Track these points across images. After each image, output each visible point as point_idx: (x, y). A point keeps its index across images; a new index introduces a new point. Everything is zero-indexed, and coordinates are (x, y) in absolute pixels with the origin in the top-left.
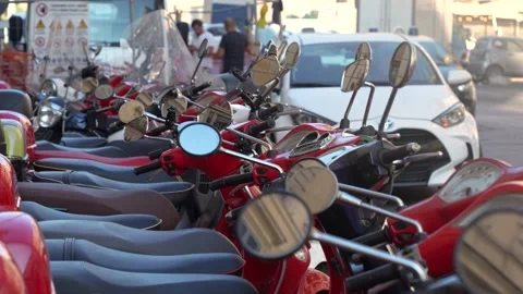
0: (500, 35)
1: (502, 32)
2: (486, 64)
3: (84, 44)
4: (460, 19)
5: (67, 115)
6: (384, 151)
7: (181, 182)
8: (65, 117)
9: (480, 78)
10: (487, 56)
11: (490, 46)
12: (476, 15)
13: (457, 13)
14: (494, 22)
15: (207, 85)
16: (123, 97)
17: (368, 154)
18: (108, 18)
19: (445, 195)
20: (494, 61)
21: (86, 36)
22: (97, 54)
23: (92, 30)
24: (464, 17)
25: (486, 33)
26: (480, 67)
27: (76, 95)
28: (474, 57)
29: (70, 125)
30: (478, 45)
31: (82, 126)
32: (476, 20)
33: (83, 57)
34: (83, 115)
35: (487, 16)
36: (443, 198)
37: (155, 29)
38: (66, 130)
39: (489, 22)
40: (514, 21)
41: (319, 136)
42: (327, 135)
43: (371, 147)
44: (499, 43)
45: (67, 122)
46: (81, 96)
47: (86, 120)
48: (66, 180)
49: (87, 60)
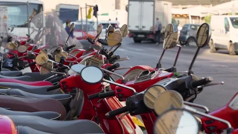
0: (194, 23)
1: (194, 22)
2: (187, 37)
3: (6, 26)
4: (174, 16)
5: (3, 60)
6: (193, 81)
7: (64, 94)
8: (2, 61)
9: (185, 43)
10: (188, 33)
11: (189, 28)
12: (181, 14)
13: (173, 13)
14: (190, 17)
15: (74, 46)
16: (30, 51)
17: (185, 83)
18: (16, 14)
19: (232, 105)
20: (191, 35)
21: (6, 23)
22: (12, 31)
23: (9, 19)
24: (176, 15)
25: (186, 22)
26: (185, 38)
27: (4, 50)
28: (182, 34)
29: (5, 65)
30: (184, 28)
31: (11, 66)
32: (182, 16)
33: (5, 32)
34: (11, 60)
35: (186, 15)
36: (233, 108)
37: (39, 19)
38: (3, 67)
39: (188, 17)
40: (199, 17)
41: (150, 73)
42: (154, 72)
43: (185, 79)
44: (193, 27)
45: (4, 64)
46: (7, 51)
47: (13, 63)
48: (8, 93)
49: (7, 33)
